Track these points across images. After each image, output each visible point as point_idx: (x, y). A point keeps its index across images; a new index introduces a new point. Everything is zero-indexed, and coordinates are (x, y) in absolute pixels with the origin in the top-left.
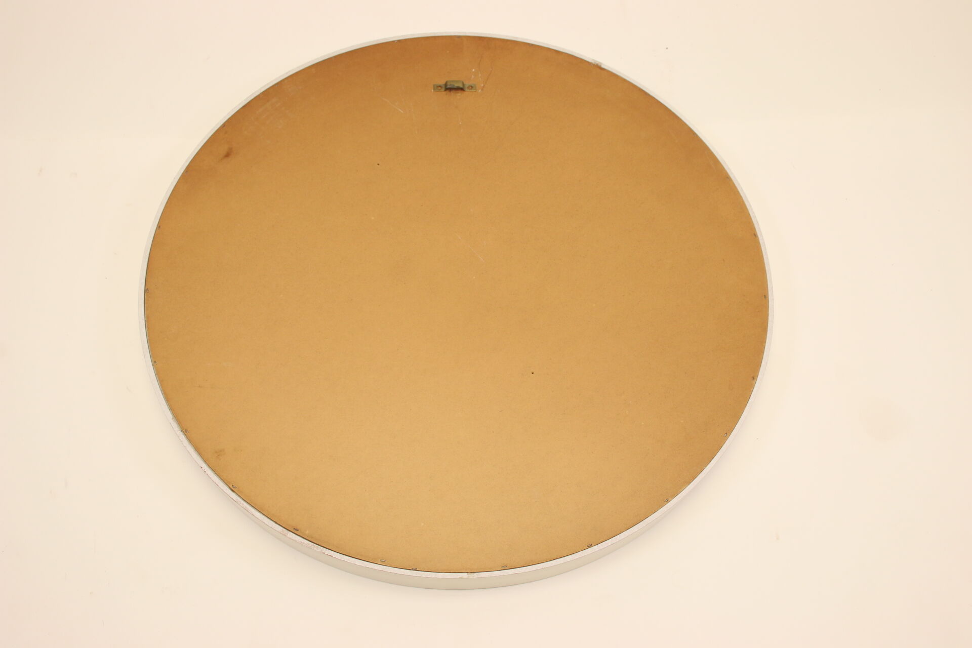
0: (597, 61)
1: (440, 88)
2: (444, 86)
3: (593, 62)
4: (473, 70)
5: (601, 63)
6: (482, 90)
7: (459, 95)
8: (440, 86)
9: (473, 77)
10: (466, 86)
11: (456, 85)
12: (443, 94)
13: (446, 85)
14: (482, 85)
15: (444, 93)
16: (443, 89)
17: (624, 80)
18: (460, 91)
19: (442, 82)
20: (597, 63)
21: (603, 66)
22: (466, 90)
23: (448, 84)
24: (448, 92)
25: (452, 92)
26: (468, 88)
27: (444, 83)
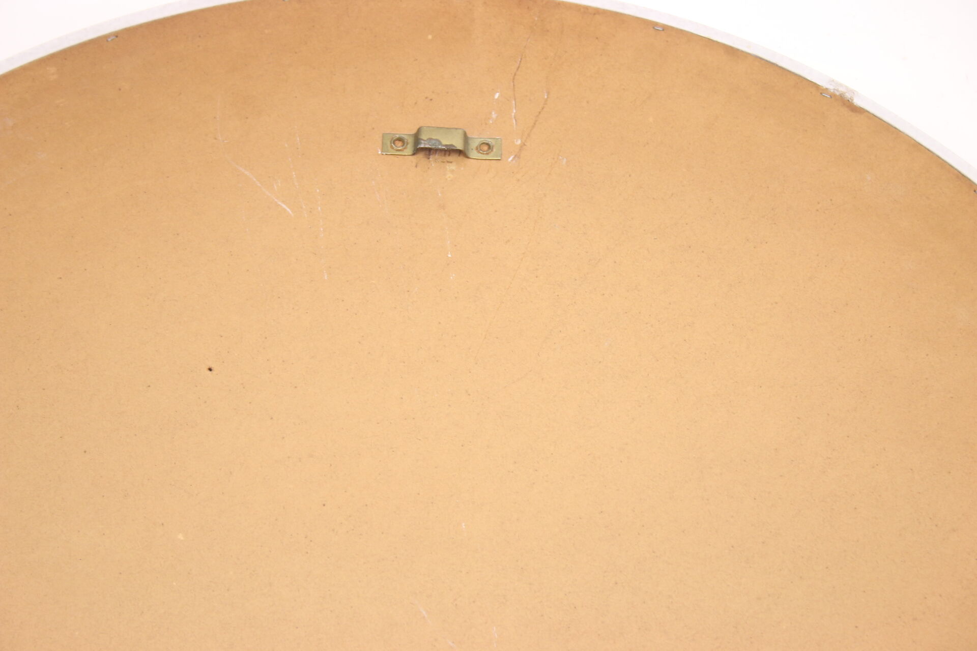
0: (841, 85)
1: (399, 144)
2: (411, 141)
3: (831, 87)
4: (497, 96)
5: (853, 92)
6: (517, 156)
7: (453, 167)
8: (400, 139)
9: (494, 115)
10: (474, 144)
11: (446, 141)
12: (409, 162)
13: (417, 137)
14: (519, 142)
15: (414, 159)
16: (409, 150)
17: (916, 147)
18: (453, 158)
19: (407, 130)
20: (841, 89)
21: (857, 102)
22: (474, 154)
23: (424, 136)
24: (421, 156)
25: (432, 158)
26: (478, 149)
27: (414, 131)
